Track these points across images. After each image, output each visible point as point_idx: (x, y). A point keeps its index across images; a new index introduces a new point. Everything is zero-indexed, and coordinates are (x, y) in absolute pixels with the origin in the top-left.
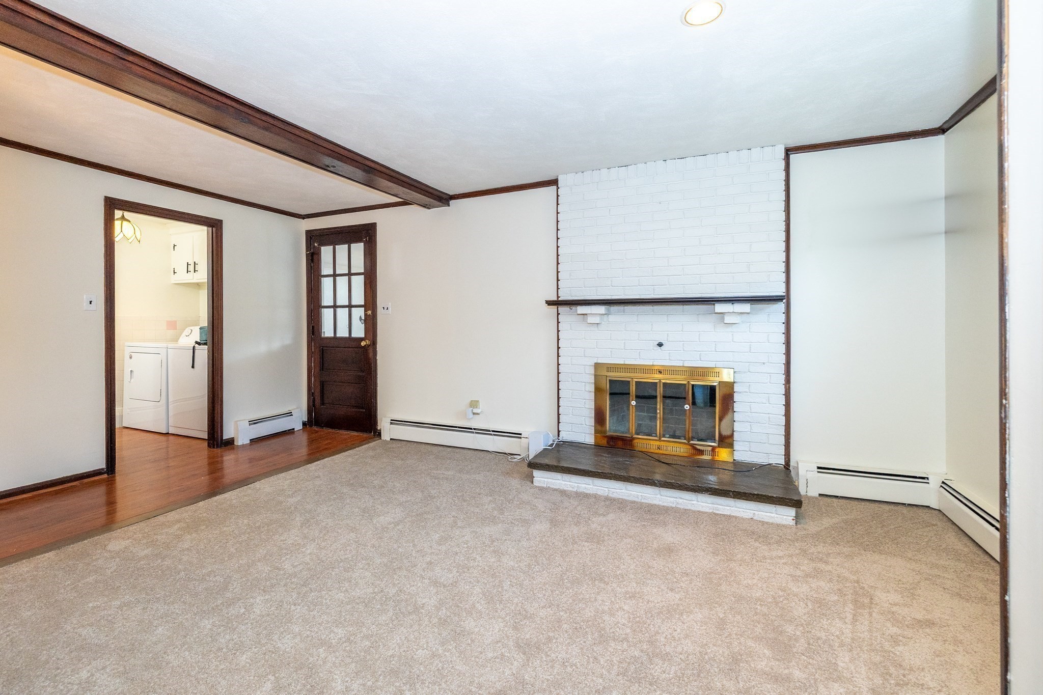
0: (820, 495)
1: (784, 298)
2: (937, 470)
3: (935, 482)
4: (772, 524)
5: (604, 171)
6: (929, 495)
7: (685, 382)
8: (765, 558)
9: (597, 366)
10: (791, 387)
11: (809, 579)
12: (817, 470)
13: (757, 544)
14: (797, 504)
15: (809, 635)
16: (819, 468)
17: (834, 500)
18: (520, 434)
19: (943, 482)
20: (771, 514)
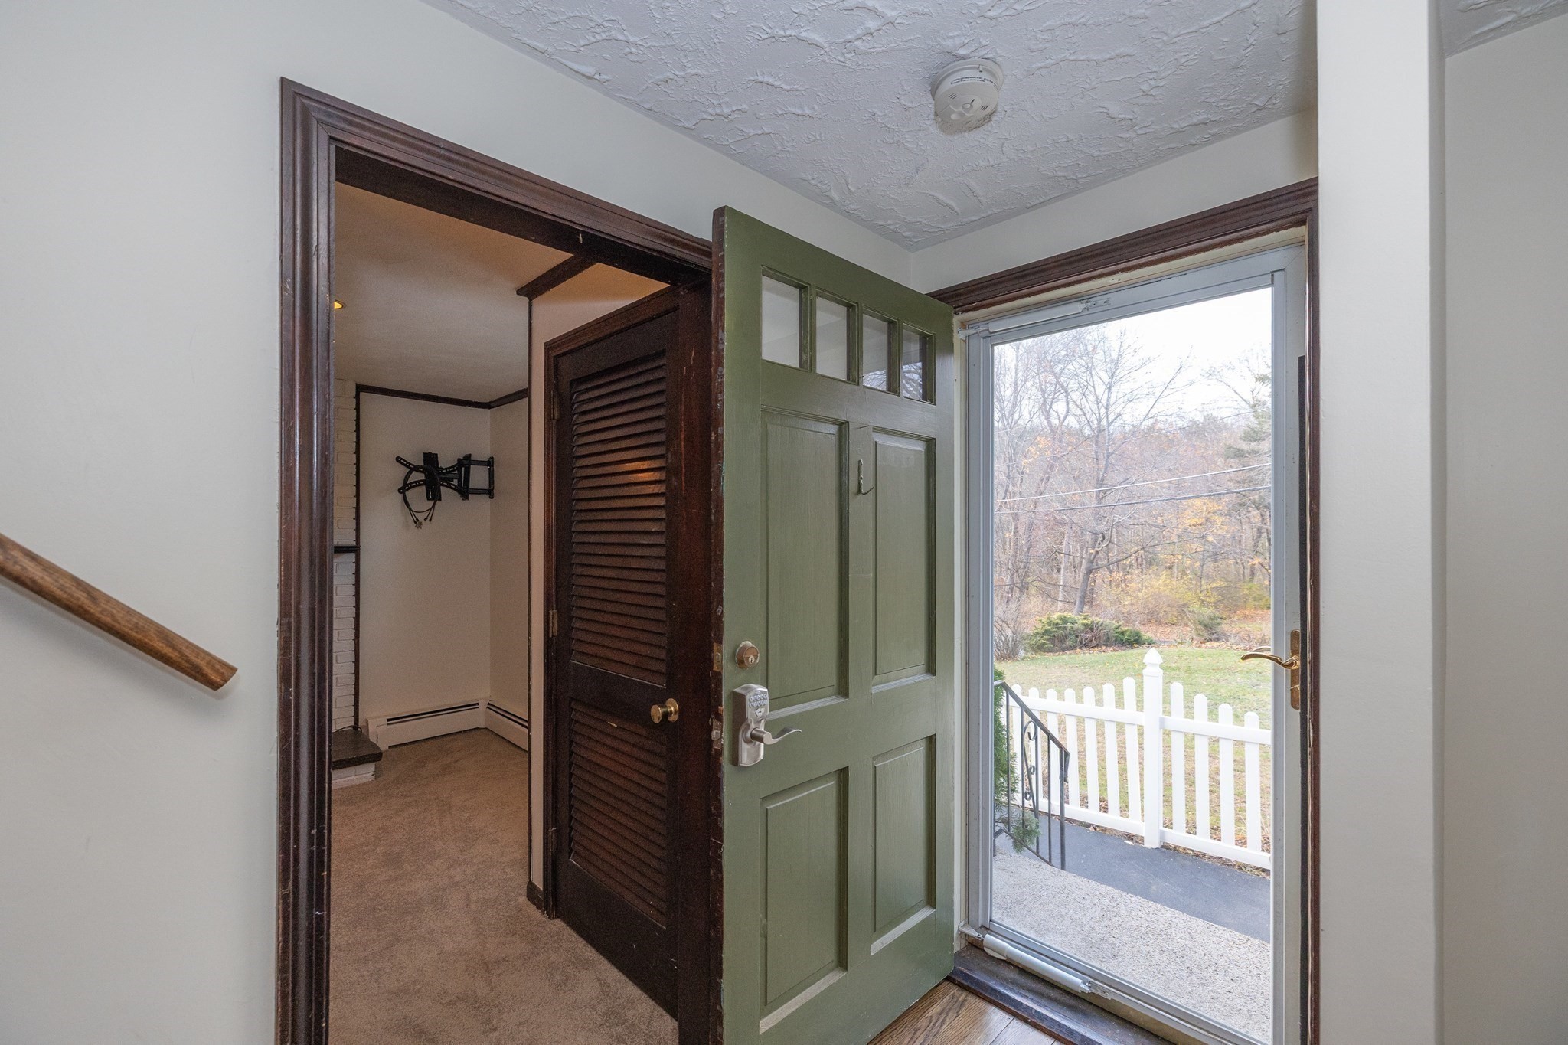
0: (390, 747)
1: (355, 549)
2: (483, 694)
3: (482, 705)
4: (352, 787)
6: (477, 719)
8: (356, 814)
10: (360, 641)
11: (400, 813)
12: (387, 723)
13: (344, 808)
14: (376, 757)
15: (411, 845)
16: (388, 720)
17: (404, 748)
19: (489, 704)
20: (351, 778)
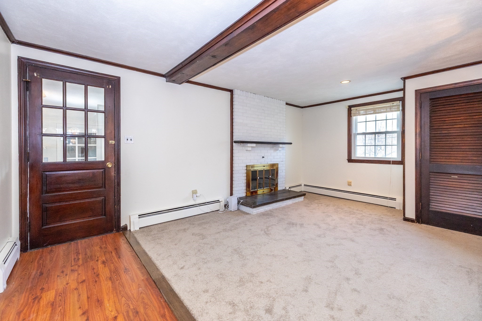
3: (303, 185)
5: (249, 93)
7: (269, 169)
9: (247, 166)
16: (289, 188)
18: (219, 200)
